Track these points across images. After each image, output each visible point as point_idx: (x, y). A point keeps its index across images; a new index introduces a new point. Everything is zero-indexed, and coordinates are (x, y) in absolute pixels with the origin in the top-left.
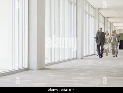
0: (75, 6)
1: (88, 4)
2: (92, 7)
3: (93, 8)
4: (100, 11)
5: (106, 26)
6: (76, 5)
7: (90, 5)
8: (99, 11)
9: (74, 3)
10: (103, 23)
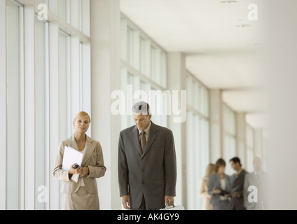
0: (87, 48)
1: (136, 36)
2: (155, 45)
3: (158, 52)
4: (191, 64)
5: (216, 128)
6: (90, 40)
7: (144, 37)
8: (183, 62)
9: (81, 34)
10: (201, 117)
